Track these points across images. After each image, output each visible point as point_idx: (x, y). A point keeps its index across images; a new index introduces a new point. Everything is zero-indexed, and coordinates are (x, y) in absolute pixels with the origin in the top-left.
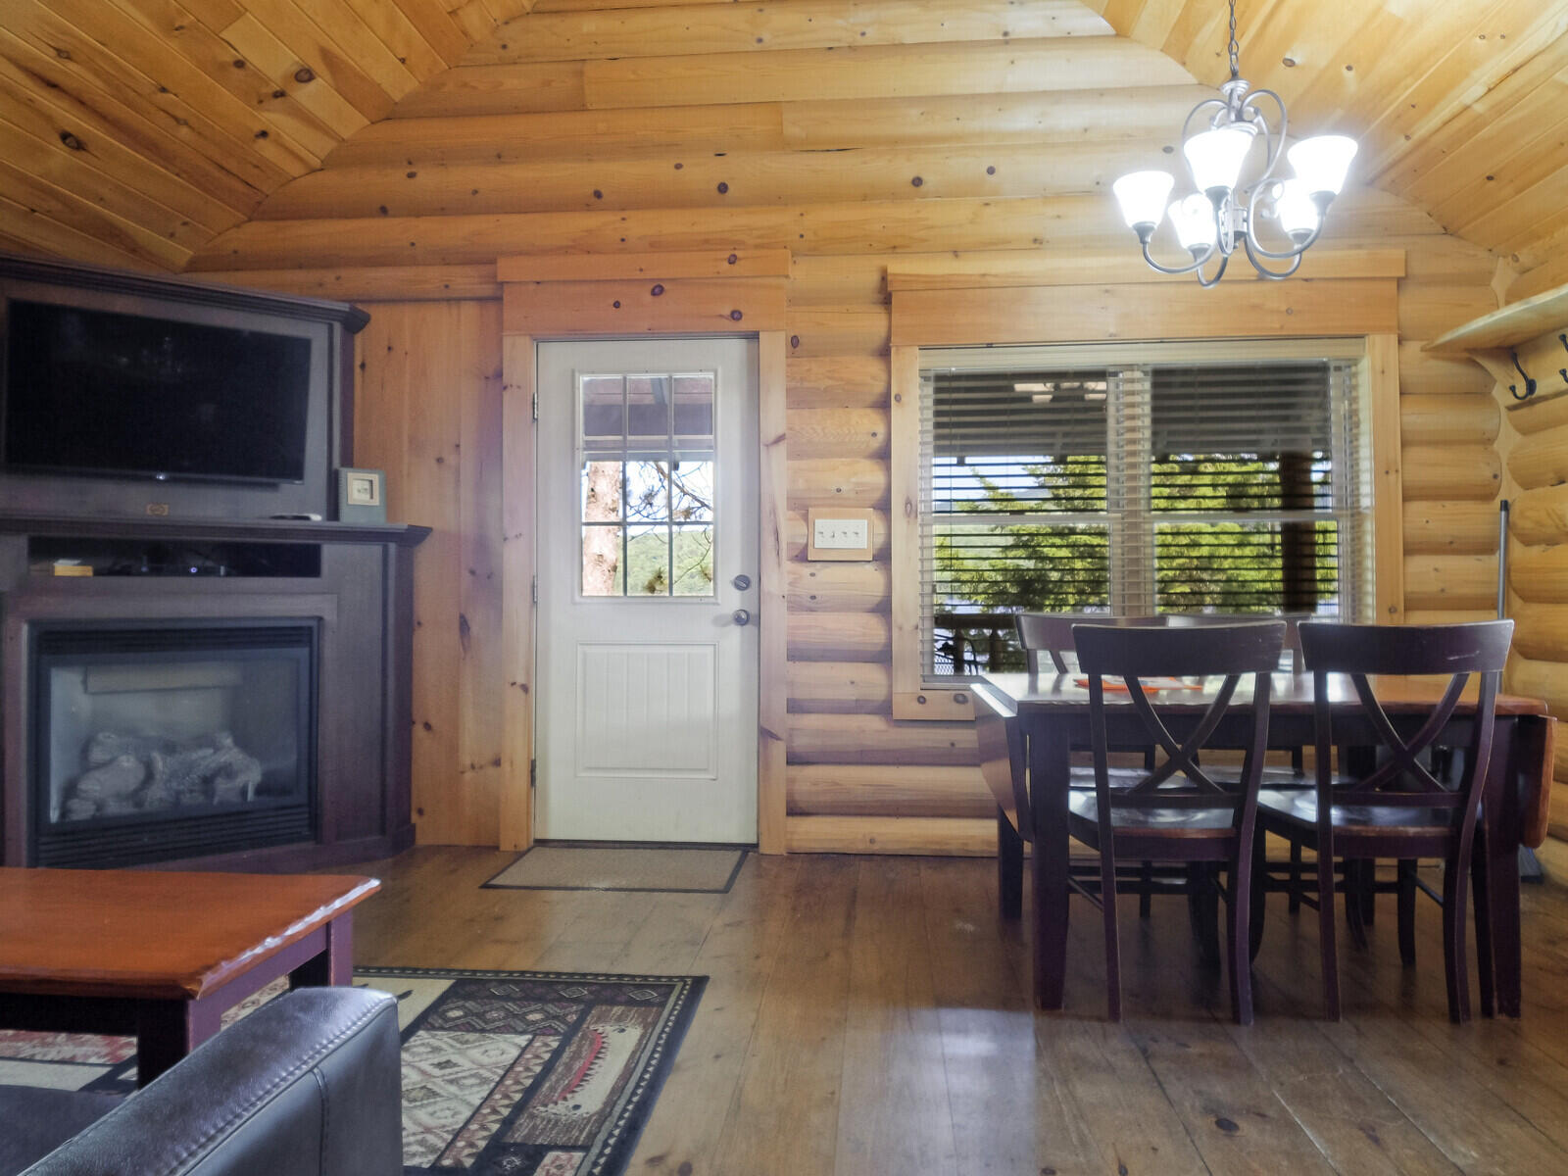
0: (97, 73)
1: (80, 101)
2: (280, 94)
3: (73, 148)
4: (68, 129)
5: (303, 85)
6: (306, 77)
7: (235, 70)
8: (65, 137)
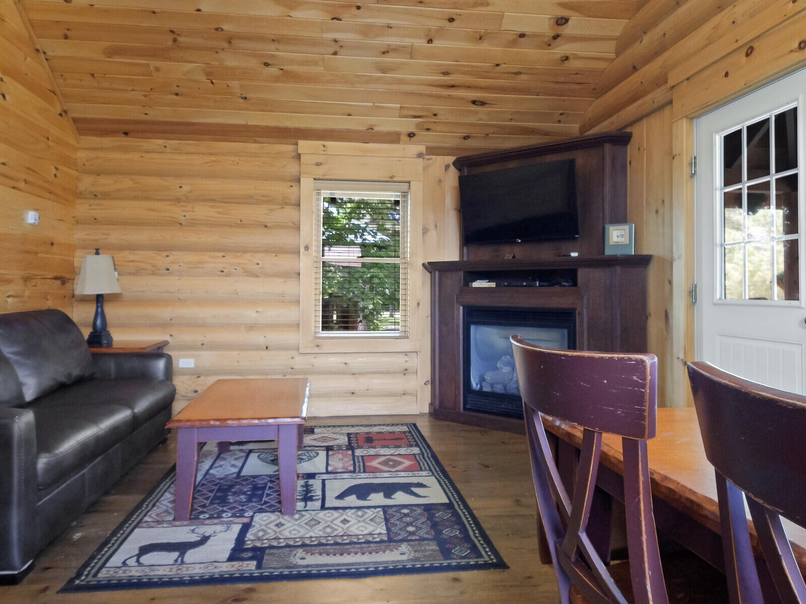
0: (465, 73)
1: (468, 87)
2: (556, 37)
3: (481, 105)
4: (474, 99)
5: (566, 25)
6: (563, 21)
7: (522, 39)
8: (474, 102)
